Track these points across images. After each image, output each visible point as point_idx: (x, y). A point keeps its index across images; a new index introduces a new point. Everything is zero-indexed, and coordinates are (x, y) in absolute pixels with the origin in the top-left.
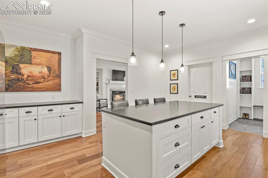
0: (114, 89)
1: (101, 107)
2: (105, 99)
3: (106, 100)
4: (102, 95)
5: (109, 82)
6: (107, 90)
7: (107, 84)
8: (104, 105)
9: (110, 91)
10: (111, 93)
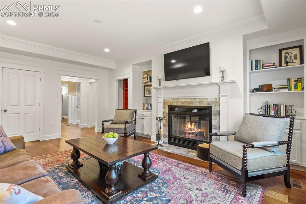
5: (160, 85)
9: (164, 105)
10: (166, 111)
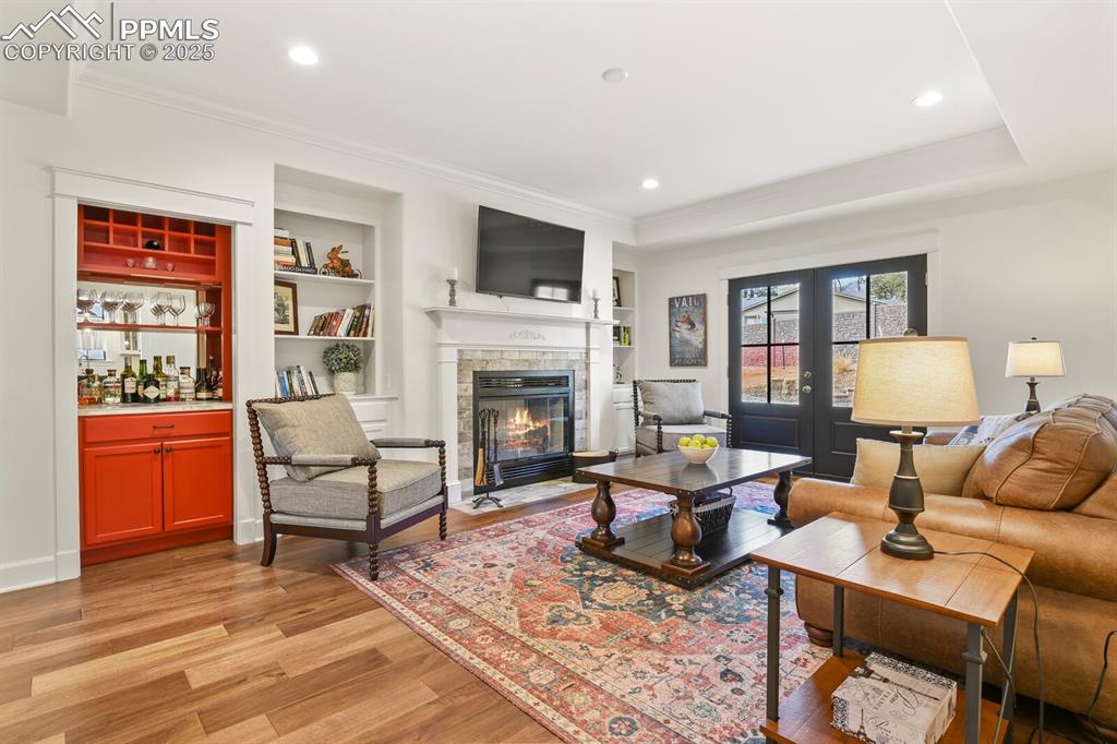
0: (487, 357)
1: (385, 523)
2: (428, 444)
3: (435, 450)
4: (395, 403)
5: (452, 302)
6: (435, 365)
7: (434, 315)
8: (415, 504)
9: (460, 371)
10: (466, 390)
